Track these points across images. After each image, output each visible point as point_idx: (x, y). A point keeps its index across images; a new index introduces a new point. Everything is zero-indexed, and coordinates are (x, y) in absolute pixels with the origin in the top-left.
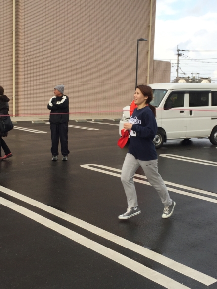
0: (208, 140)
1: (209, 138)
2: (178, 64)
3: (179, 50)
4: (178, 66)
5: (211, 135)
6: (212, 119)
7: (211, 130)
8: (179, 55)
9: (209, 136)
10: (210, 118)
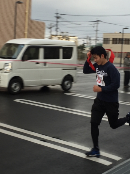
3: (57, 14)
9: (61, 84)
10: (61, 69)
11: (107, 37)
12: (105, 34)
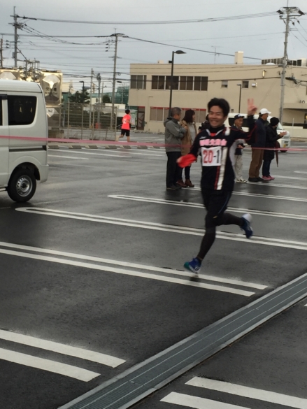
0: (6, 193)
1: (7, 189)
2: (16, 42)
3: (16, 17)
4: (16, 48)
5: (9, 183)
6: (10, 150)
7: (10, 173)
8: (17, 26)
9: (6, 185)
10: (7, 149)
11: (137, 72)
12: (133, 66)
